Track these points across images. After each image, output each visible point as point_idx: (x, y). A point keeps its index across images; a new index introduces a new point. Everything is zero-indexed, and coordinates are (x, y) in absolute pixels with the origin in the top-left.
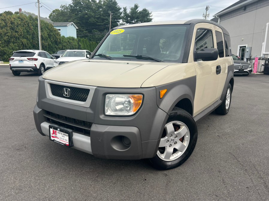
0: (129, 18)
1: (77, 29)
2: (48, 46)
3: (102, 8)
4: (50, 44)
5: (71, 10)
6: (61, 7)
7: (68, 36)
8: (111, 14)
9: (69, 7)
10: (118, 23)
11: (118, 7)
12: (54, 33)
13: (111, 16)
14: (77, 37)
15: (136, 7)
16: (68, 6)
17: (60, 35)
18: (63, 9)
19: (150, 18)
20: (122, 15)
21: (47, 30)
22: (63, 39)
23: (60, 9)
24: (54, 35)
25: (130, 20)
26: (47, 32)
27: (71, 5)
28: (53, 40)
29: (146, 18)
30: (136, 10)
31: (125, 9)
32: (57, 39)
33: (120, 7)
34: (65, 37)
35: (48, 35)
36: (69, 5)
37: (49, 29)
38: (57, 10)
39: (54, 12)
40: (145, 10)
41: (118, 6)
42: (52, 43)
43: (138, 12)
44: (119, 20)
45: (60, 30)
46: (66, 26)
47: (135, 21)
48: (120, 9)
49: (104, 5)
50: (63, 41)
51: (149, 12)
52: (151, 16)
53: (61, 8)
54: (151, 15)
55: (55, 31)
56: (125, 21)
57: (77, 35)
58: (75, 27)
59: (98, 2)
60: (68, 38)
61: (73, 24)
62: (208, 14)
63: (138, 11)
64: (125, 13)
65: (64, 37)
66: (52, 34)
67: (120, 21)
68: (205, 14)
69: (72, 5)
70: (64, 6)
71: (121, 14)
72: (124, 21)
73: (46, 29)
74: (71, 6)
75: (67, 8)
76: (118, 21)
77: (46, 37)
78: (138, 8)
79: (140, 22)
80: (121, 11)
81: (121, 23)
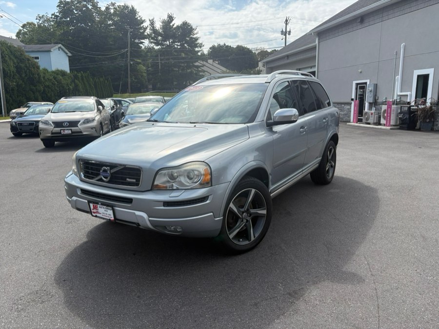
0: (160, 38)
1: (69, 57)
2: (16, 88)
3: (112, 20)
4: (20, 83)
5: (56, 22)
6: (37, 19)
7: (54, 69)
8: (129, 31)
9: (51, 18)
10: (141, 45)
11: (139, 19)
12: (26, 65)
13: (129, 34)
14: (70, 70)
15: (171, 18)
16: (50, 16)
17: (38, 67)
18: (41, 22)
19: (195, 36)
20: (148, 31)
21: (14, 58)
22: (44, 73)
23: (36, 22)
24: (26, 67)
25: (162, 41)
26: (14, 63)
27: (56, 14)
28: (26, 78)
29: (188, 37)
30: (171, 24)
31: (152, 23)
32: (33, 75)
33: (143, 19)
34: (48, 71)
35: (16, 67)
36: (52, 15)
37: (16, 57)
38: (30, 24)
39: (24, 26)
40: (185, 24)
41: (139, 16)
42: (23, 81)
43: (175, 26)
44: (143, 41)
45: (37, 58)
46: (49, 51)
47: (169, 43)
48: (143, 22)
49: (115, 14)
50: (44, 77)
51: (193, 27)
52: (197, 34)
53: (38, 21)
54: (195, 32)
55: (28, 60)
56: (154, 43)
57: (70, 67)
58: (67, 54)
59: (103, 9)
60: (53, 72)
61: (62, 47)
62: (288, 30)
63: (173, 25)
64: (153, 27)
65: (45, 70)
66: (22, 65)
68: (284, 31)
69: (58, 14)
70: (43, 16)
71: (145, 31)
72: (151, 43)
73: (12, 57)
74: (57, 16)
75: (48, 20)
76: (142, 43)
77: (13, 72)
78: (173, 20)
79: (179, 44)
80: (145, 25)
81: (147, 45)
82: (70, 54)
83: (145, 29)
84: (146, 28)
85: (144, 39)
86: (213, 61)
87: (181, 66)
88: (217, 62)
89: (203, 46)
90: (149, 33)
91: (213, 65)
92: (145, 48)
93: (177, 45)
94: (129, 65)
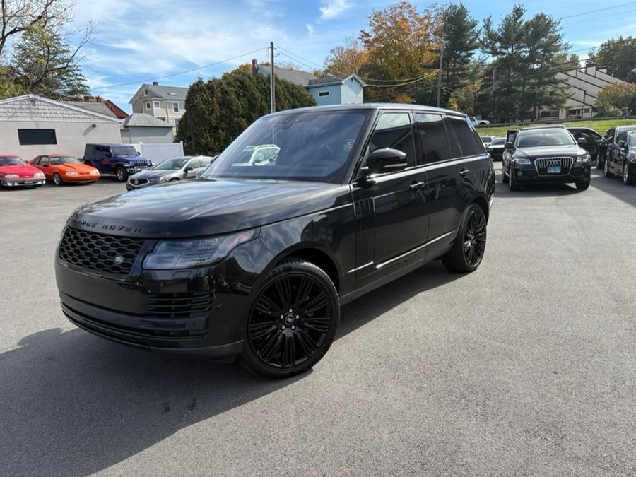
0: (498, 44)
1: (364, 88)
10: (469, 59)
11: (470, 20)
15: (518, 12)
19: (557, 33)
20: (481, 37)
25: (500, 47)
29: (545, 36)
30: (518, 21)
31: (487, 26)
33: (475, 20)
40: (540, 18)
41: (470, 17)
43: (523, 23)
44: (472, 52)
45: (327, 94)
46: (340, 84)
48: (474, 24)
51: (554, 21)
52: (560, 30)
54: (558, 27)
56: (489, 53)
58: (361, 84)
61: (357, 77)
63: (521, 22)
64: (489, 30)
67: (474, 54)
71: (476, 37)
72: (485, 53)
76: (470, 55)
78: (522, 14)
79: (528, 50)
80: (477, 28)
81: (478, 58)
82: (365, 85)
83: (478, 34)
84: (479, 32)
85: (473, 49)
86: (597, 69)
87: (528, 84)
88: (605, 71)
89: (571, 47)
90: (482, 39)
91: (595, 77)
92: (474, 62)
93: (526, 52)
94: (439, 92)
